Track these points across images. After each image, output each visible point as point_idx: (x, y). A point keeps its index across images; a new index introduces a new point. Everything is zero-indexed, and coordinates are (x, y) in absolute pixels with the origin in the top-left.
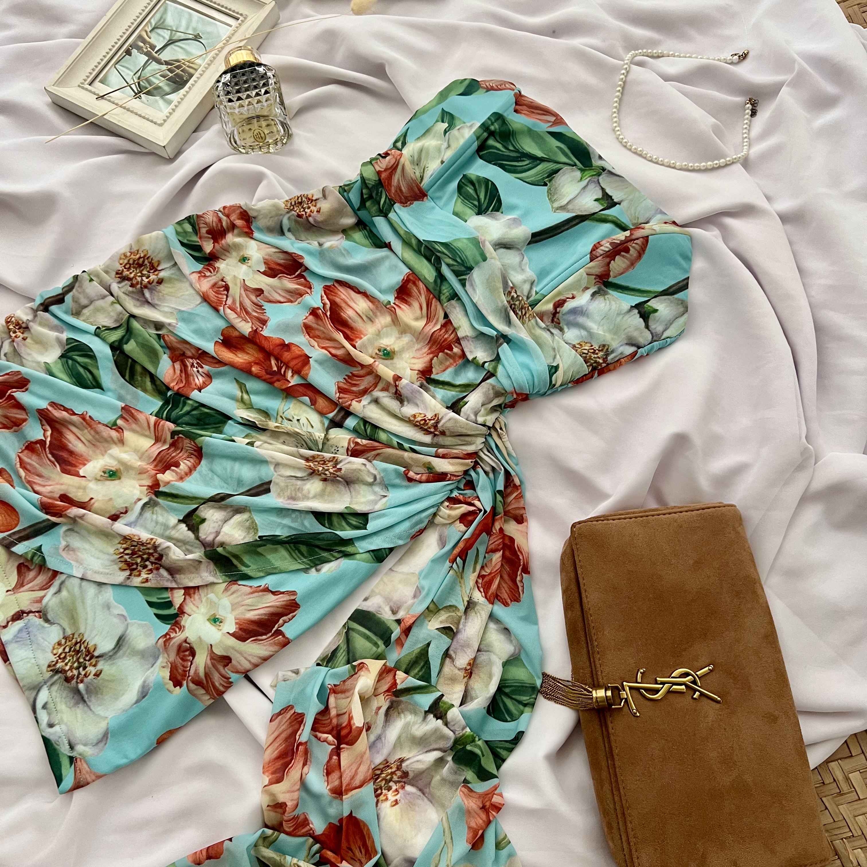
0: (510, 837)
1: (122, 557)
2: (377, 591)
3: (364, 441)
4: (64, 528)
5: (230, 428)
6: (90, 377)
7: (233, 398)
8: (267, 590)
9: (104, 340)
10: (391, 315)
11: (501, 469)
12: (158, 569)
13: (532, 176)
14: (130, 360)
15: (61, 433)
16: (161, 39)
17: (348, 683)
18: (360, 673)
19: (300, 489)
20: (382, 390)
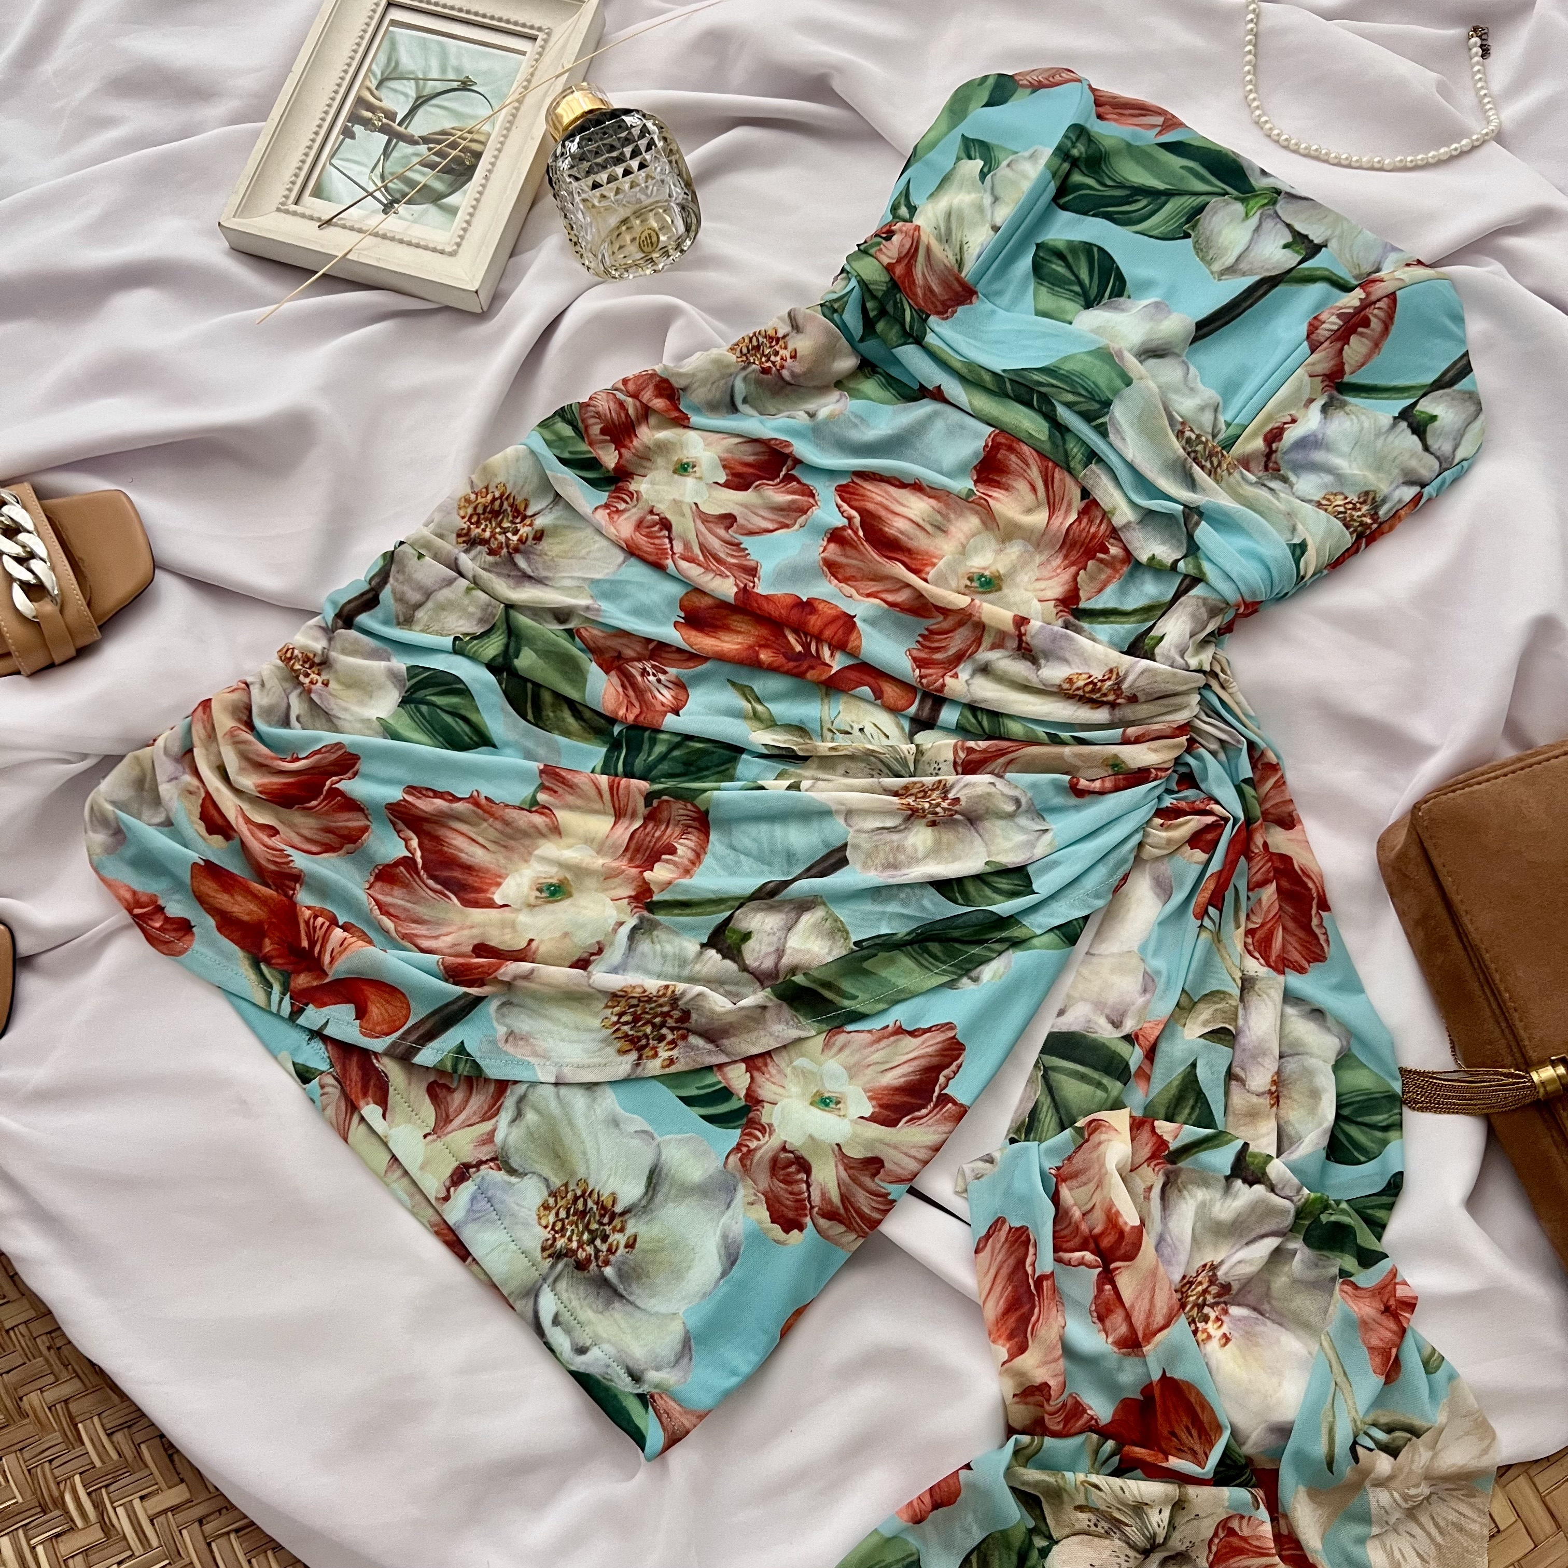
0: (1440, 1350)
1: (618, 1030)
2: (1077, 995)
3: (980, 743)
4: (494, 1004)
5: (747, 767)
6: (466, 728)
7: (738, 714)
8: (899, 1031)
9: (473, 658)
10: (977, 513)
11: (1239, 741)
12: (684, 1038)
13: (1158, 226)
14: (529, 685)
15: (437, 839)
16: (402, 98)
17: (1078, 1160)
18: (1095, 1138)
19: (900, 848)
20: (993, 647)
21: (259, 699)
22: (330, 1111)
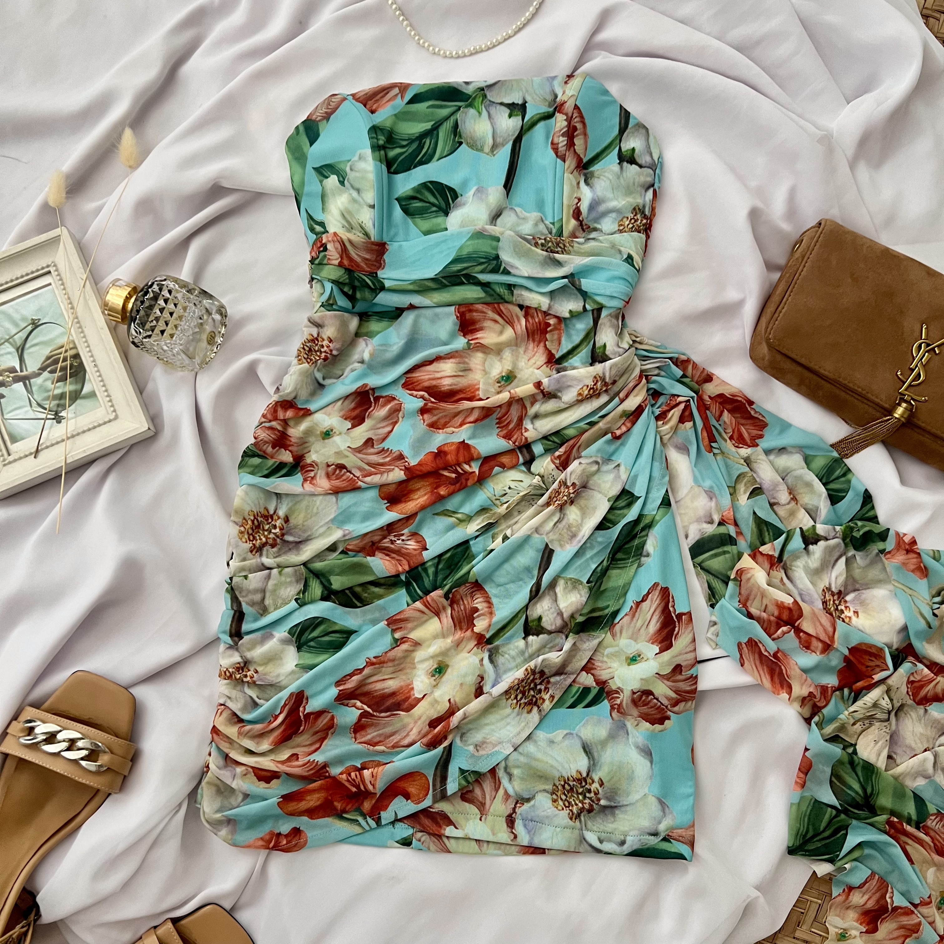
0: (935, 548)
1: (520, 704)
2: (686, 524)
3: (560, 450)
4: (458, 740)
5: (475, 546)
6: (337, 635)
7: (452, 527)
8: (638, 604)
9: (312, 602)
10: (477, 351)
11: (665, 362)
12: (548, 682)
13: (444, 149)
14: (347, 591)
15: (368, 693)
16: (8, 356)
17: (744, 591)
18: (744, 578)
19: (569, 527)
20: (532, 404)
21: (235, 707)
22: (432, 847)
